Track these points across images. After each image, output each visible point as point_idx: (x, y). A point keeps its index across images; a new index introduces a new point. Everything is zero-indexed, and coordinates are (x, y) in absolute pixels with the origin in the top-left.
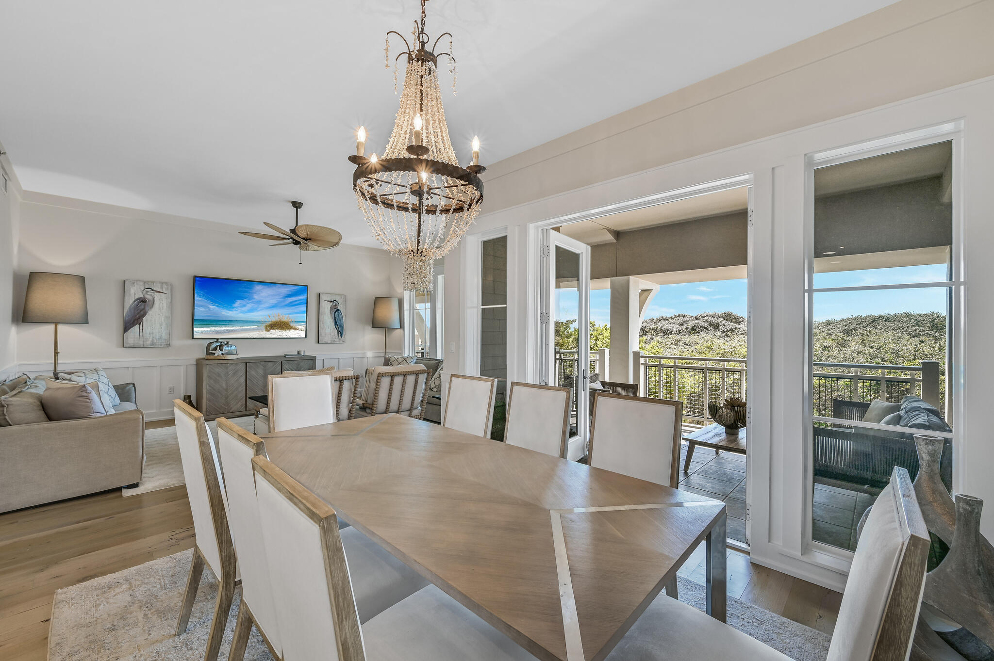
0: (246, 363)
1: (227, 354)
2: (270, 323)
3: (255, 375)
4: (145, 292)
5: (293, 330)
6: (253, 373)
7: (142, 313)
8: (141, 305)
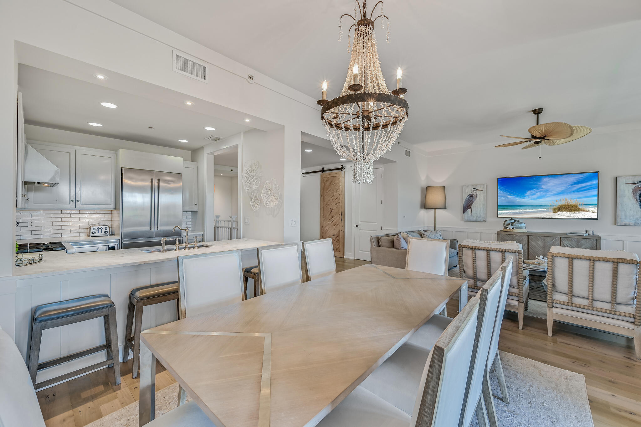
0: (528, 236)
1: (517, 228)
2: (557, 206)
3: (536, 245)
4: (472, 190)
5: (582, 212)
6: (534, 243)
7: (471, 202)
8: (470, 198)
